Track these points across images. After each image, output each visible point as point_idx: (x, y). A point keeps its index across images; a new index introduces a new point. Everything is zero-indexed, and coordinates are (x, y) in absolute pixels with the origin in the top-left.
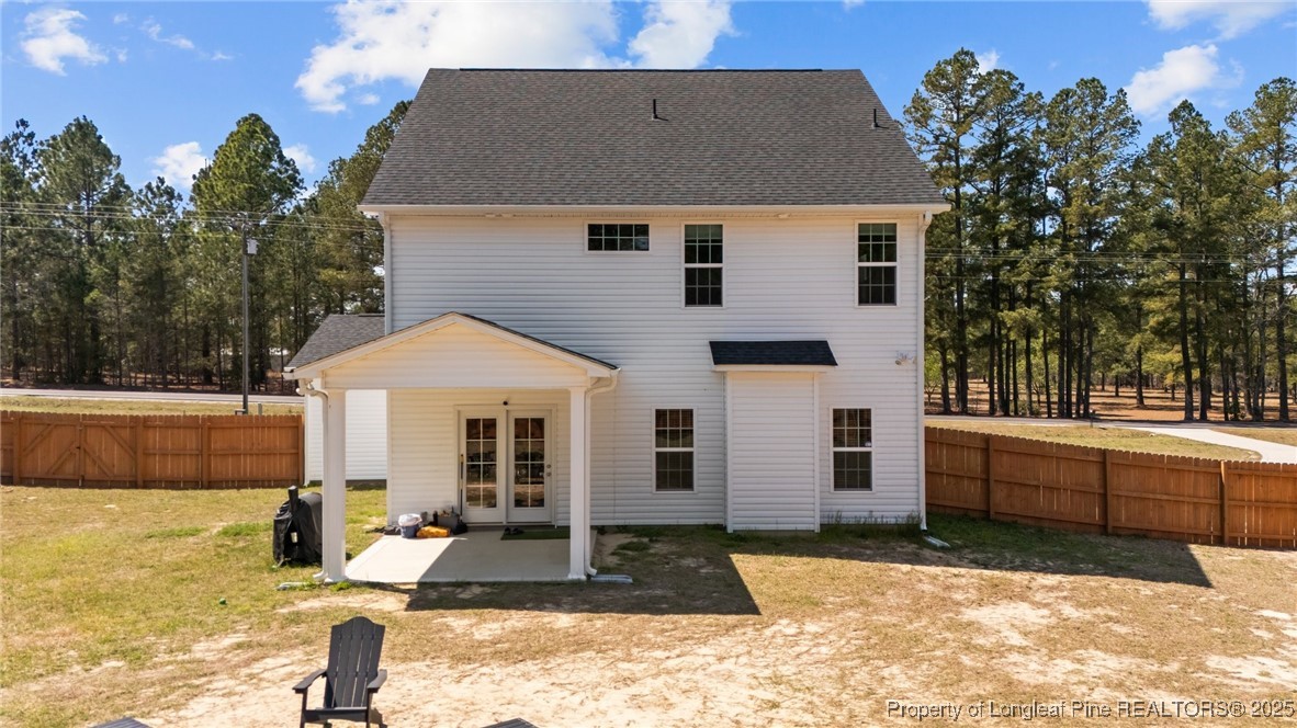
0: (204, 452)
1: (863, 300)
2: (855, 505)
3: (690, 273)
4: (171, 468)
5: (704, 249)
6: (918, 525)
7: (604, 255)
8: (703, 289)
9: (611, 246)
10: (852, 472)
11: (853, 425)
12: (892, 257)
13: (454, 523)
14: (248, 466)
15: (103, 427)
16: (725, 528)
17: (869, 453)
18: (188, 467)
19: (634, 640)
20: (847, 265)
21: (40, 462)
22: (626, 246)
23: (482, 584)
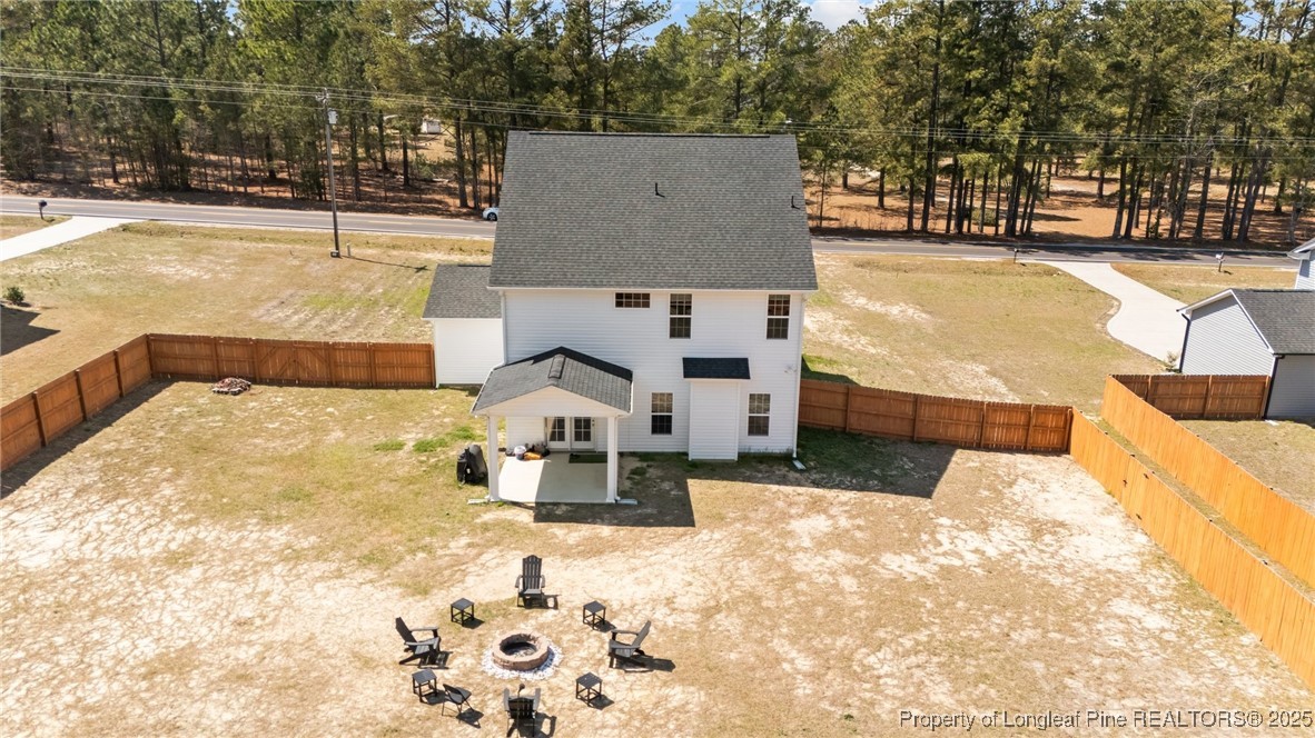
0: (371, 366)
1: (770, 336)
2: (758, 444)
3: (673, 321)
4: (351, 374)
5: (681, 306)
6: (791, 454)
7: (624, 310)
8: (680, 328)
9: (628, 305)
10: (758, 426)
11: (760, 401)
12: (787, 313)
13: (543, 450)
14: (400, 374)
15: (308, 349)
16: (686, 454)
17: (768, 417)
18: (362, 374)
19: (636, 544)
20: (761, 317)
21: (271, 370)
22: (637, 305)
23: (566, 504)
